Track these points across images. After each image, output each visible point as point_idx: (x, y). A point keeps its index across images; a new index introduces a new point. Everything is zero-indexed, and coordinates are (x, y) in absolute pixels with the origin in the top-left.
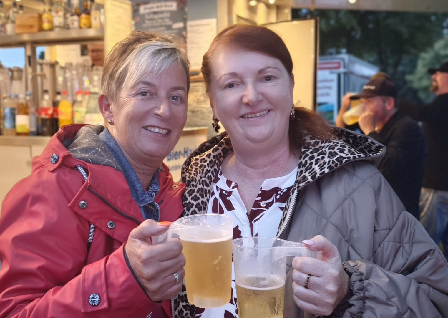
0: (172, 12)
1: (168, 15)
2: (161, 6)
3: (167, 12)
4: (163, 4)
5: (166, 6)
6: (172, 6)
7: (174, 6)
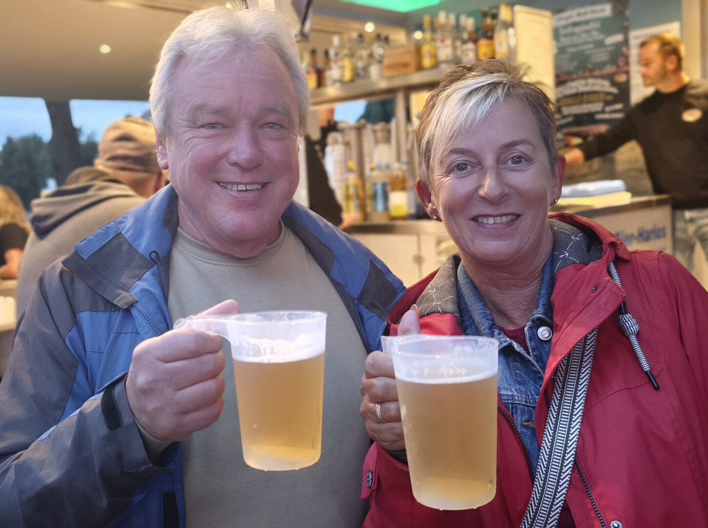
0: (604, 21)
1: (597, 25)
2: (586, 13)
3: (595, 20)
4: (588, 9)
5: (593, 12)
6: (603, 10)
7: (606, 10)
